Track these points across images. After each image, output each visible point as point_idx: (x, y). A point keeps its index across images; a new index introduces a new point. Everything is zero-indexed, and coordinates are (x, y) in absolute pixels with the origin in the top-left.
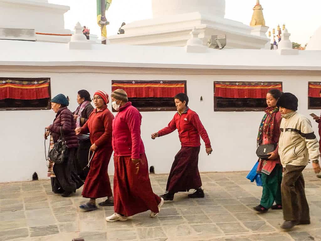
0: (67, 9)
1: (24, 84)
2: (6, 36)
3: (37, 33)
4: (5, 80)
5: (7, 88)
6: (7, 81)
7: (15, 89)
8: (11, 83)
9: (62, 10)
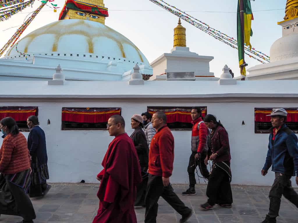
0: (211, 58)
1: (188, 111)
2: (175, 78)
3: (196, 76)
4: (175, 108)
5: (176, 114)
6: (177, 109)
7: (182, 115)
8: (179, 111)
9: (208, 59)
